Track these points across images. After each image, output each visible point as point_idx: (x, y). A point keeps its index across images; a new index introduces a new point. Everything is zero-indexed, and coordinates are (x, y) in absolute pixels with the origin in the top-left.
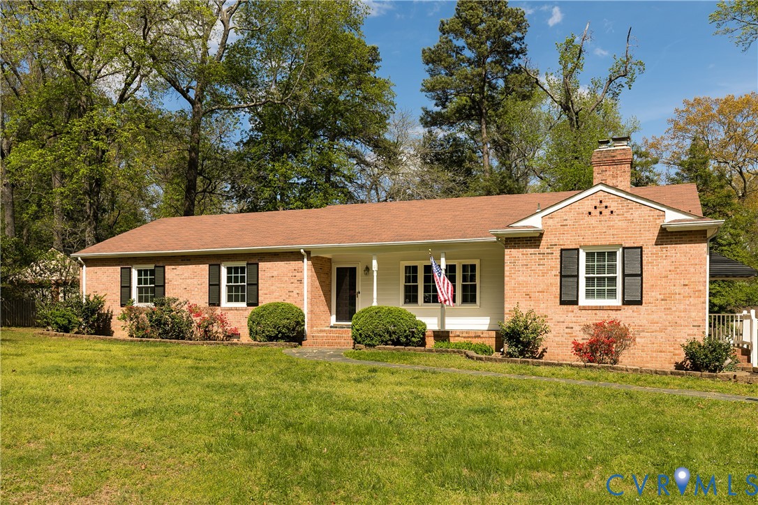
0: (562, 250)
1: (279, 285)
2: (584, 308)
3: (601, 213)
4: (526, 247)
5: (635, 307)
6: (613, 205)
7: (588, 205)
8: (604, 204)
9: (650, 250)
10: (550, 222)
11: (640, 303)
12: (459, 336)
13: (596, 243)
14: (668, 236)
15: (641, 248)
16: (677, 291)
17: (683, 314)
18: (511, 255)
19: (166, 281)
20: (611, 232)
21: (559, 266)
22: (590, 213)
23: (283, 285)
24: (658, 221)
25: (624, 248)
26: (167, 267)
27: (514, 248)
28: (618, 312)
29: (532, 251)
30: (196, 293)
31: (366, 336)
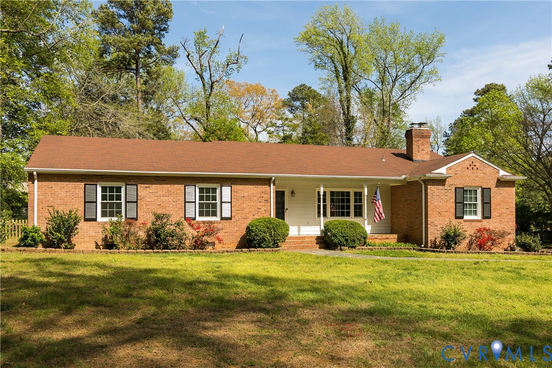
0: (456, 188)
1: (249, 204)
2: (467, 221)
3: (473, 168)
4: (439, 185)
5: (488, 220)
6: (478, 165)
7: (467, 164)
8: (474, 164)
9: (494, 190)
10: (450, 171)
11: (490, 218)
12: (376, 238)
13: (471, 185)
14: (501, 183)
15: (490, 189)
16: (504, 212)
17: (507, 224)
18: (431, 189)
19: (139, 198)
20: (477, 179)
21: (454, 197)
22: (468, 168)
23: (252, 204)
24: (496, 175)
25: (483, 189)
26: (139, 186)
27: (432, 185)
28: (481, 223)
29: (441, 187)
30: (172, 209)
31: (351, 241)
